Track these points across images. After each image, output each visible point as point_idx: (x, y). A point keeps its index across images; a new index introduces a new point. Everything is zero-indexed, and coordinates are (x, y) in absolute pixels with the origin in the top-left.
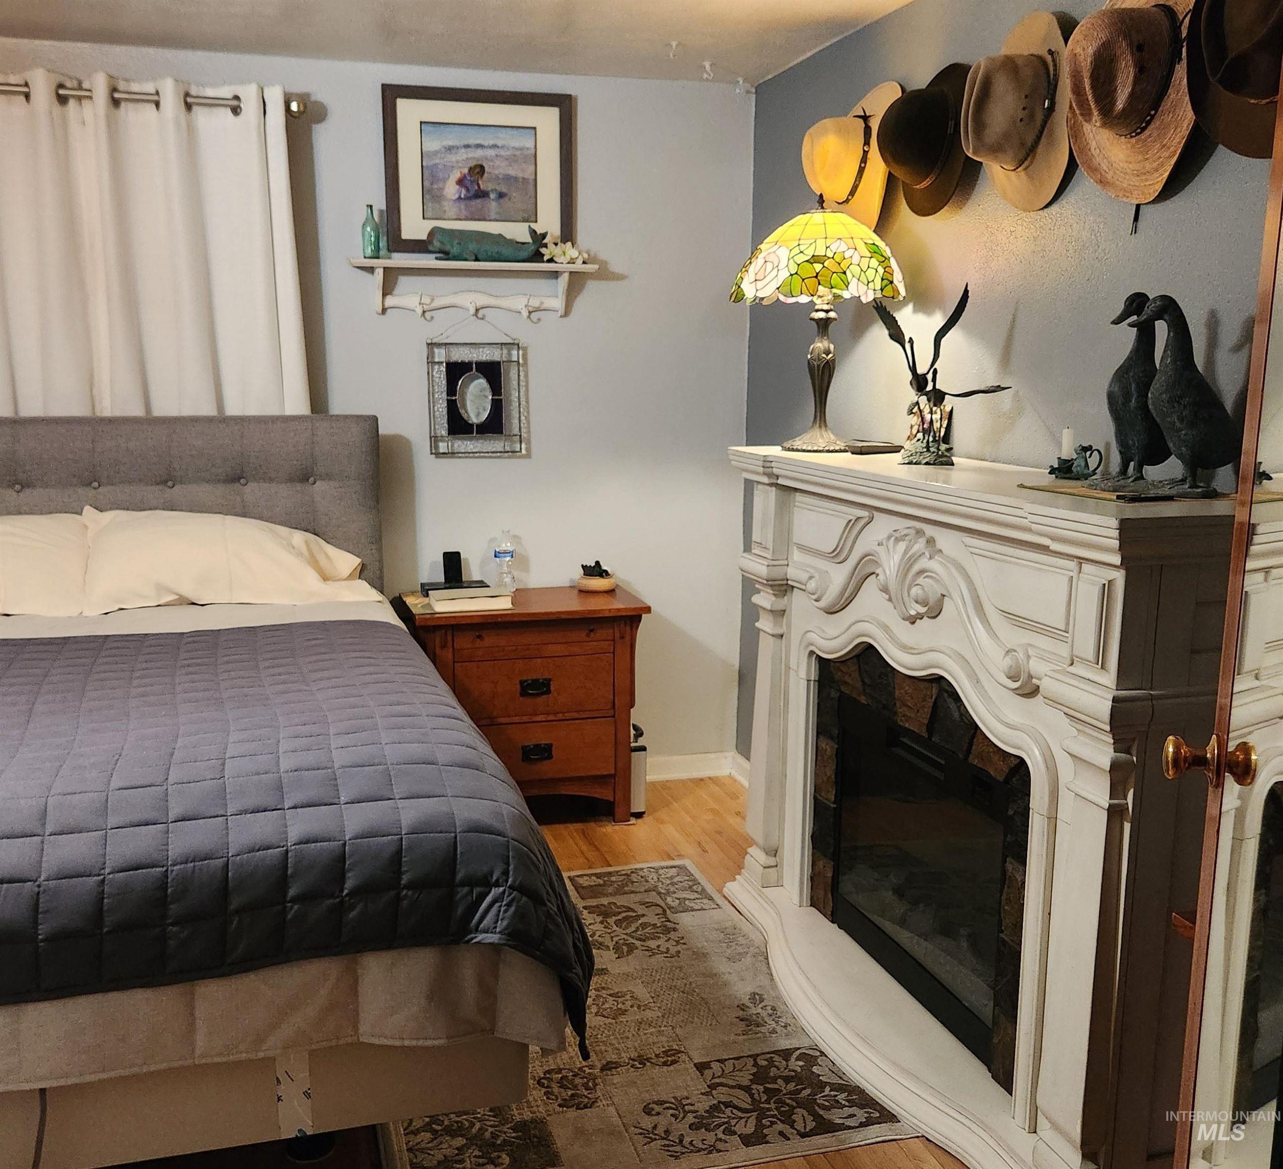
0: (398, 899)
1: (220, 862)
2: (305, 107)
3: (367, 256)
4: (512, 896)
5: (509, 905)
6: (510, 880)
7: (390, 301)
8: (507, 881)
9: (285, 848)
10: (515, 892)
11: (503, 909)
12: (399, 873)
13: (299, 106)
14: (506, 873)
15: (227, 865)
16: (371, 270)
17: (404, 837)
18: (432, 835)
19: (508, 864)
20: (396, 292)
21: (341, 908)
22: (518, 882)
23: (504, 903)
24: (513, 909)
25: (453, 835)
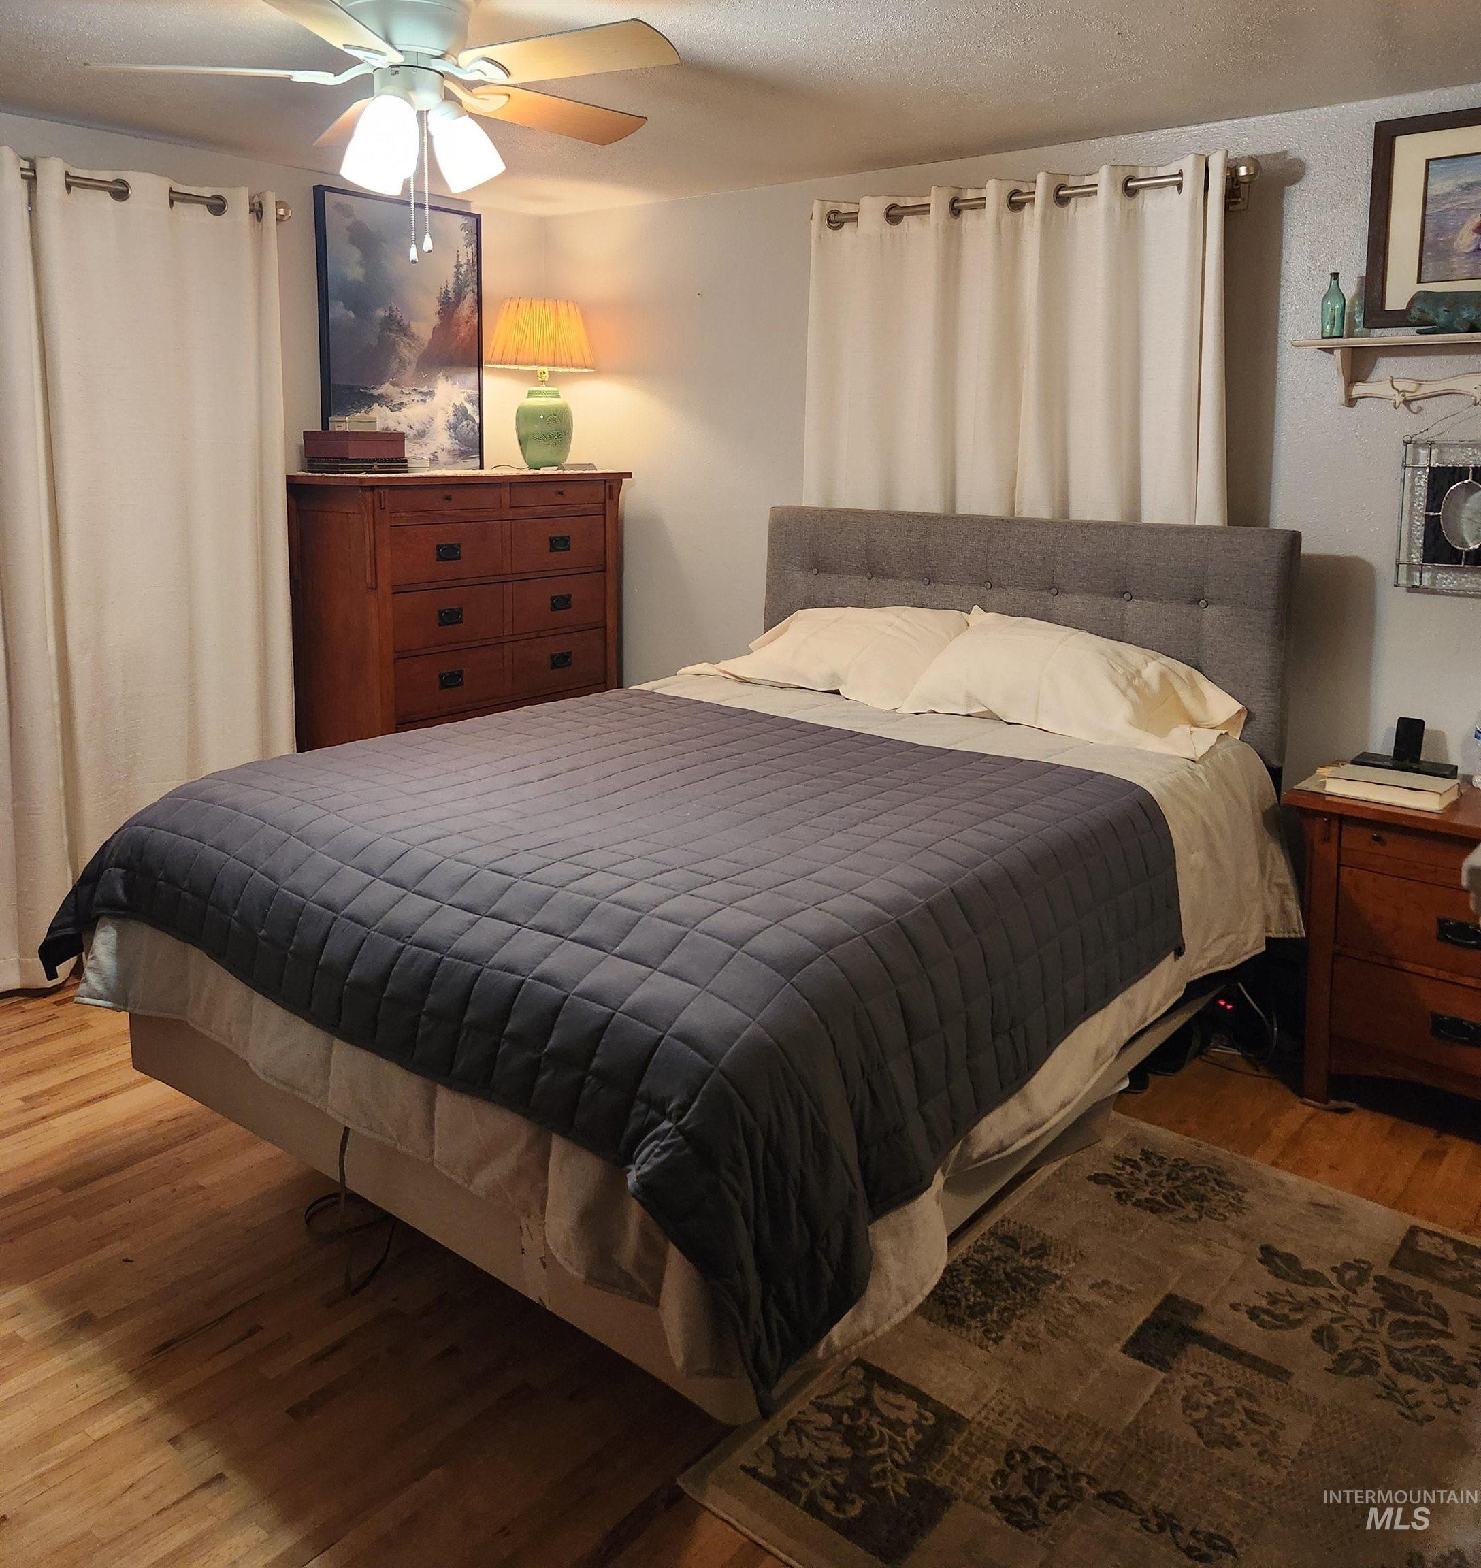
0: (581, 1083)
1: (474, 967)
2: (1256, 170)
3: (1325, 335)
4: (677, 1139)
5: (664, 1149)
6: (685, 1119)
7: (1358, 390)
8: (680, 1118)
9: (524, 978)
10: (680, 1137)
11: (657, 1150)
12: (592, 1054)
13: (1248, 170)
14: (684, 1108)
15: (478, 973)
16: (1330, 350)
17: (617, 1014)
18: (641, 1024)
19: (694, 1098)
20: (1372, 378)
21: (534, 1068)
22: (689, 1127)
23: (662, 1144)
24: (665, 1156)
25: (660, 1034)
